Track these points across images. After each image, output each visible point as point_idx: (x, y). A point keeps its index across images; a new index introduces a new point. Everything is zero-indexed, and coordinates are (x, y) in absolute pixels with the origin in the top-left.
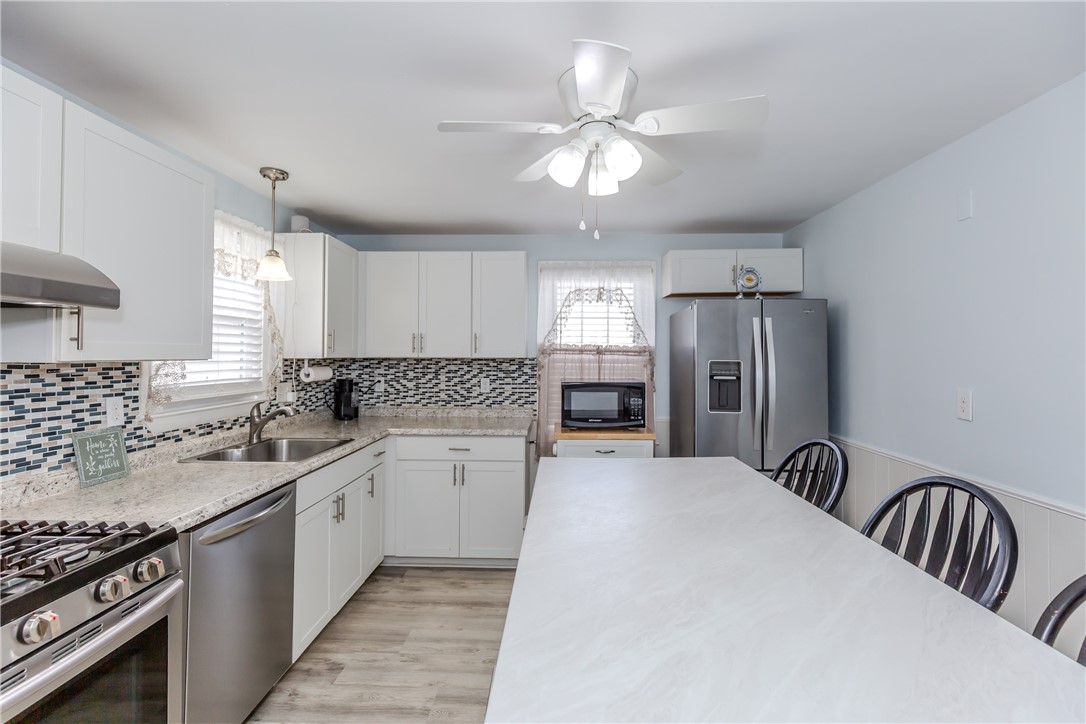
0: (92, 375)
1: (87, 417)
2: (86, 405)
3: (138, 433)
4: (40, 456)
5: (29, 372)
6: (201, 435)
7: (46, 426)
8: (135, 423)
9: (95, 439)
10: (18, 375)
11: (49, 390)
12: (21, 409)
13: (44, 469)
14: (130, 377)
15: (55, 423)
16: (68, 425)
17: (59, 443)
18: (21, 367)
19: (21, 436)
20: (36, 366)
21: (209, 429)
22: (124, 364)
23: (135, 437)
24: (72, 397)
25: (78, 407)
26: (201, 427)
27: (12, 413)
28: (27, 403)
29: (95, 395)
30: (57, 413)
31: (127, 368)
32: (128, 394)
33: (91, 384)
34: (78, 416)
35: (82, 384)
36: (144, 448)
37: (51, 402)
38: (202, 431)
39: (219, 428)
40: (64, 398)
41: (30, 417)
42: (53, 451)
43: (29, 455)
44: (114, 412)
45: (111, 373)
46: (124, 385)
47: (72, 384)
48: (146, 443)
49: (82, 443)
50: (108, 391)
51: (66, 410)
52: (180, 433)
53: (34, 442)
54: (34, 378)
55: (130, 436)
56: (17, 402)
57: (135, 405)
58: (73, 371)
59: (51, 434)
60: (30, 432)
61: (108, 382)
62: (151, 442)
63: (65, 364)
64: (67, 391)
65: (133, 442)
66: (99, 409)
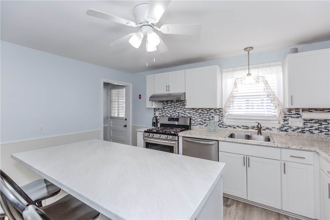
0: (212, 111)
1: (211, 119)
2: (211, 116)
3: (222, 124)
4: (203, 123)
5: (202, 110)
6: (243, 128)
7: (204, 119)
8: (221, 121)
9: (212, 123)
10: (200, 110)
11: (205, 113)
12: (200, 115)
13: (203, 126)
14: (220, 112)
15: (205, 118)
16: (207, 119)
17: (206, 122)
18: (200, 109)
19: (200, 119)
20: (202, 109)
21: (247, 128)
22: (219, 109)
23: (221, 124)
24: (209, 114)
25: (209, 116)
26: (243, 126)
27: (199, 116)
28: (201, 114)
29: (213, 115)
30: (206, 117)
31: (220, 110)
32: (220, 115)
33: (212, 112)
34: (209, 118)
35: (210, 112)
36: (224, 127)
37: (205, 115)
38: (244, 128)
39: (251, 128)
40: (207, 114)
41: (202, 117)
42: (205, 123)
43: (201, 123)
44: (217, 118)
45: (216, 111)
46: (219, 113)
47: (208, 112)
48: (224, 126)
49: (209, 123)
50: (215, 114)
51: (207, 117)
52: (236, 126)
53: (202, 121)
54: (202, 111)
55: (220, 124)
56: (200, 114)
57: (222, 118)
58: (209, 110)
59: (205, 120)
60: (202, 119)
61: (215, 112)
62: (226, 127)
63: (207, 108)
64: (208, 113)
65: (221, 125)
66: (213, 117)
